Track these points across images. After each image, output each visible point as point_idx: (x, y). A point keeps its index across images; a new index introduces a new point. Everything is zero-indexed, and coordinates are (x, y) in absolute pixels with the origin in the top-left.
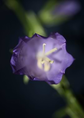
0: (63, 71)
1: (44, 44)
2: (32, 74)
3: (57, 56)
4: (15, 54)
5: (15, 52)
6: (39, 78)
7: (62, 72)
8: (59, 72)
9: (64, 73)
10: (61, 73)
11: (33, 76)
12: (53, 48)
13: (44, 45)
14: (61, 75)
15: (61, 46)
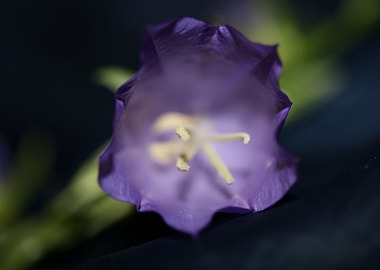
0: (146, 205)
1: (247, 138)
2: (136, 96)
3: (201, 187)
4: (213, 34)
5: (219, 33)
6: (121, 118)
7: (143, 203)
8: (142, 192)
9: (142, 209)
10: (139, 198)
11: (129, 97)
12: (234, 172)
13: (243, 139)
14: (131, 197)
15: (237, 197)
